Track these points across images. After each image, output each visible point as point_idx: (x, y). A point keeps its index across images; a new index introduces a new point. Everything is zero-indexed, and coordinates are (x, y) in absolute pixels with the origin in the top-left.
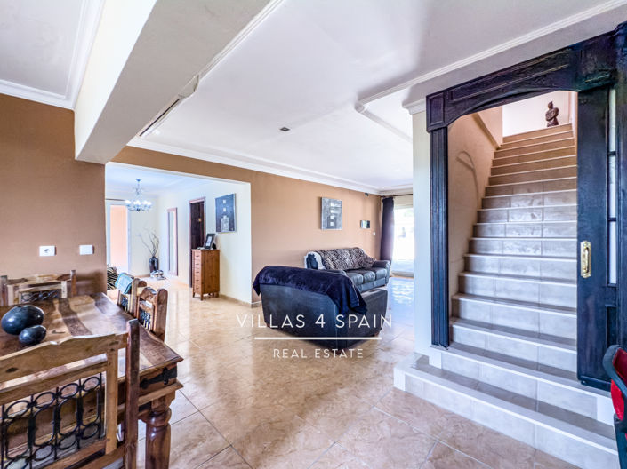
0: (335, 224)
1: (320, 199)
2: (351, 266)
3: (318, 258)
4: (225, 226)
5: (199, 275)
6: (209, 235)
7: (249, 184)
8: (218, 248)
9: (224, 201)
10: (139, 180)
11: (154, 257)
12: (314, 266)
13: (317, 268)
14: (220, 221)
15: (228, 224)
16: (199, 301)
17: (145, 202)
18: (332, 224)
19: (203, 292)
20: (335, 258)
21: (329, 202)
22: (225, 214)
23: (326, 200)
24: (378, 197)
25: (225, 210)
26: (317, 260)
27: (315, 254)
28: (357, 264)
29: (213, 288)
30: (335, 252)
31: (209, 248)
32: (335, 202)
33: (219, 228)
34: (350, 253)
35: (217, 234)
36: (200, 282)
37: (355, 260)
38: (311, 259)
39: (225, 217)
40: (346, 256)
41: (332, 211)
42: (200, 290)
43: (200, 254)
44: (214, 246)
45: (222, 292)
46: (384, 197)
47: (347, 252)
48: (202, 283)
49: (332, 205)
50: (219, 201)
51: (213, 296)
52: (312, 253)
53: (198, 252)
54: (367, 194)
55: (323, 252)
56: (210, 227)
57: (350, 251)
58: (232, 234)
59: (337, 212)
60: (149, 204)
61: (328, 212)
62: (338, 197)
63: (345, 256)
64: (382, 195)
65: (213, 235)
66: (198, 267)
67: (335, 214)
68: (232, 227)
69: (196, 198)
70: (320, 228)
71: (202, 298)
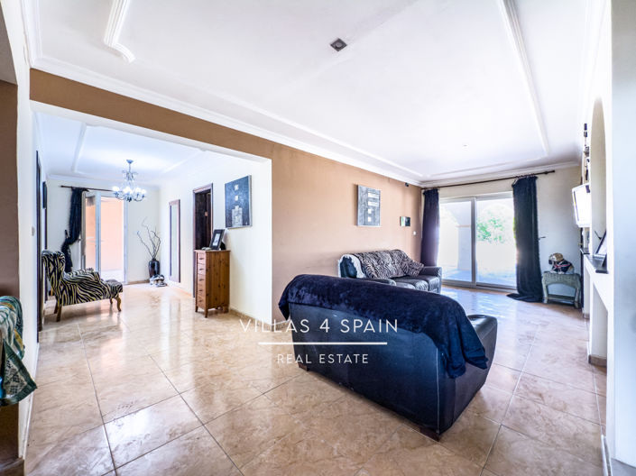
0: (374, 220)
1: (357, 187)
2: (394, 274)
3: (356, 262)
4: (237, 219)
5: (204, 283)
6: (216, 232)
7: (270, 161)
8: (228, 249)
9: (236, 187)
10: (130, 162)
11: (154, 260)
12: (352, 272)
13: (355, 277)
14: (230, 214)
15: (240, 217)
16: (203, 318)
17: (138, 190)
18: (369, 219)
19: (209, 306)
20: (375, 263)
21: (367, 192)
22: (237, 203)
23: (363, 188)
24: (419, 189)
25: (237, 198)
26: (355, 265)
27: (353, 257)
28: (401, 270)
29: (222, 301)
30: (375, 255)
31: (216, 248)
32: (373, 192)
33: (229, 223)
34: (392, 256)
35: (227, 230)
36: (204, 293)
37: (398, 266)
38: (346, 264)
39: (237, 207)
40: (388, 260)
41: (370, 204)
42: (204, 303)
43: (204, 256)
44: (223, 246)
45: (232, 306)
46: (425, 189)
47: (389, 255)
48: (207, 295)
49: (370, 195)
50: (229, 187)
51: (222, 312)
52: (348, 256)
53: (202, 253)
54: (407, 185)
55: (361, 255)
56: (218, 222)
57: (391, 253)
58: (247, 230)
59: (376, 205)
60: (144, 192)
61: (366, 204)
62: (376, 185)
63: (386, 261)
64: (423, 186)
65: (221, 232)
66: (202, 273)
67: (374, 208)
68: (246, 221)
69: (201, 185)
70: (356, 224)
71: (207, 314)
